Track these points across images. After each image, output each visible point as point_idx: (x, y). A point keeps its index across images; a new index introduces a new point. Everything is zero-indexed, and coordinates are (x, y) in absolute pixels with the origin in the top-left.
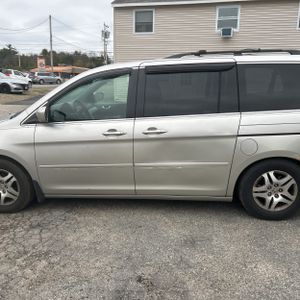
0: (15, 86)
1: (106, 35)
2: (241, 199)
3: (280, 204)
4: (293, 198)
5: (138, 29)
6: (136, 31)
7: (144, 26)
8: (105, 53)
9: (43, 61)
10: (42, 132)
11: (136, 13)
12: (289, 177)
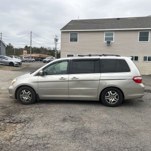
0: (16, 63)
1: (56, 40)
2: (102, 100)
3: (114, 102)
4: (118, 100)
5: (71, 40)
6: (71, 41)
7: (74, 39)
8: (56, 48)
9: (26, 51)
10: (40, 78)
11: (71, 34)
12: (116, 93)
